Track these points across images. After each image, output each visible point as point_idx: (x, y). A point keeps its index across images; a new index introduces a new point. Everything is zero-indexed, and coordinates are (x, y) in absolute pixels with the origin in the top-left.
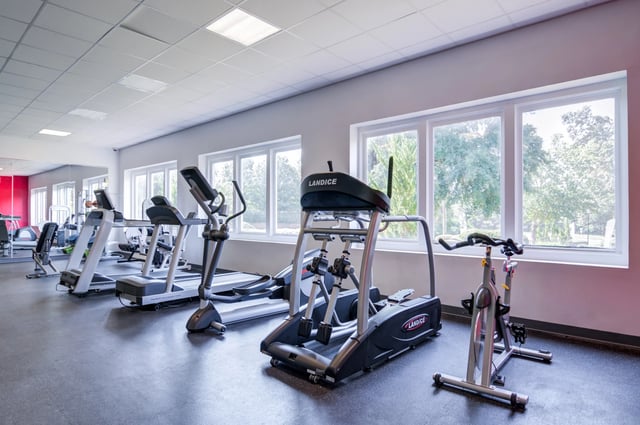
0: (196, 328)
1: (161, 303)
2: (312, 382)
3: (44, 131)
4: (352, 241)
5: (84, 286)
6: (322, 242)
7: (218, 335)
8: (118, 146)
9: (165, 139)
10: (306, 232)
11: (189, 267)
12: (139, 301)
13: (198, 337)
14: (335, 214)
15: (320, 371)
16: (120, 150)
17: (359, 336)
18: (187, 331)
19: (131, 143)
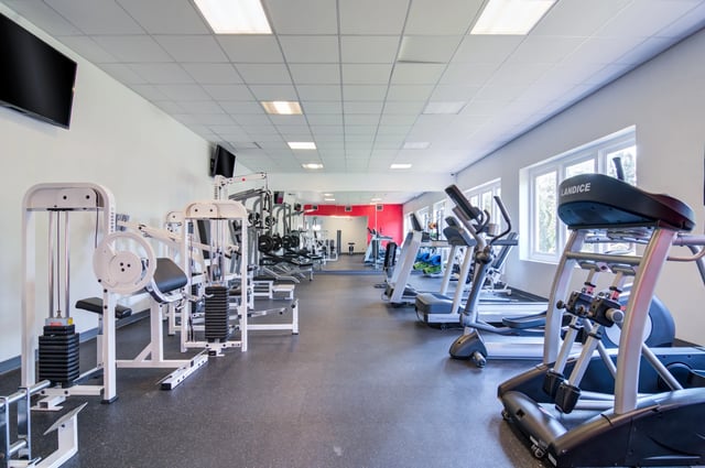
0: (456, 355)
1: (447, 324)
2: (534, 455)
3: (394, 166)
4: (625, 274)
5: (397, 297)
6: (588, 271)
7: (477, 366)
8: (454, 171)
9: (491, 157)
10: (569, 258)
11: (509, 292)
12: (426, 317)
13: (456, 365)
14: (608, 233)
15: (543, 444)
16: (457, 174)
17: (615, 415)
18: (449, 355)
19: (463, 166)
